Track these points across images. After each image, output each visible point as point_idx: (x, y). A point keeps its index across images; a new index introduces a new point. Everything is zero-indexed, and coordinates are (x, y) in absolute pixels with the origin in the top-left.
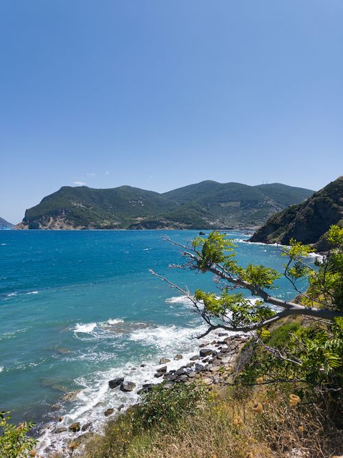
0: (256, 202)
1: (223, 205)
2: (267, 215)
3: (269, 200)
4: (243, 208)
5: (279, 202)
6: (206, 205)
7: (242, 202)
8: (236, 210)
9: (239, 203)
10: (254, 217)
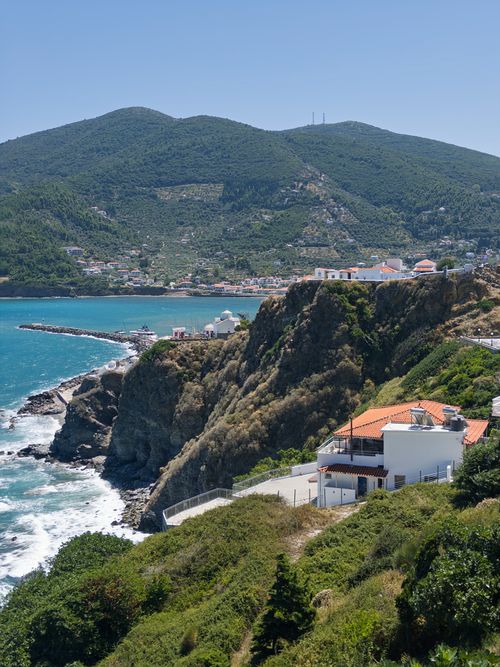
0: (273, 186)
1: (164, 194)
2: (298, 236)
3: (314, 179)
4: (228, 206)
5: (345, 187)
6: (107, 195)
7: (228, 184)
8: (206, 212)
9: (220, 187)
10: (257, 241)
